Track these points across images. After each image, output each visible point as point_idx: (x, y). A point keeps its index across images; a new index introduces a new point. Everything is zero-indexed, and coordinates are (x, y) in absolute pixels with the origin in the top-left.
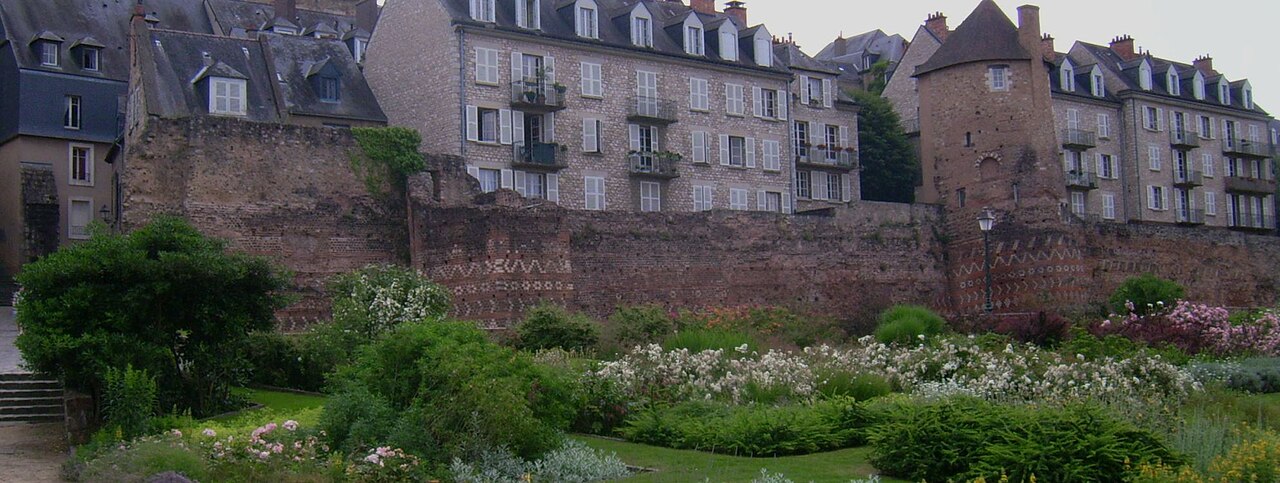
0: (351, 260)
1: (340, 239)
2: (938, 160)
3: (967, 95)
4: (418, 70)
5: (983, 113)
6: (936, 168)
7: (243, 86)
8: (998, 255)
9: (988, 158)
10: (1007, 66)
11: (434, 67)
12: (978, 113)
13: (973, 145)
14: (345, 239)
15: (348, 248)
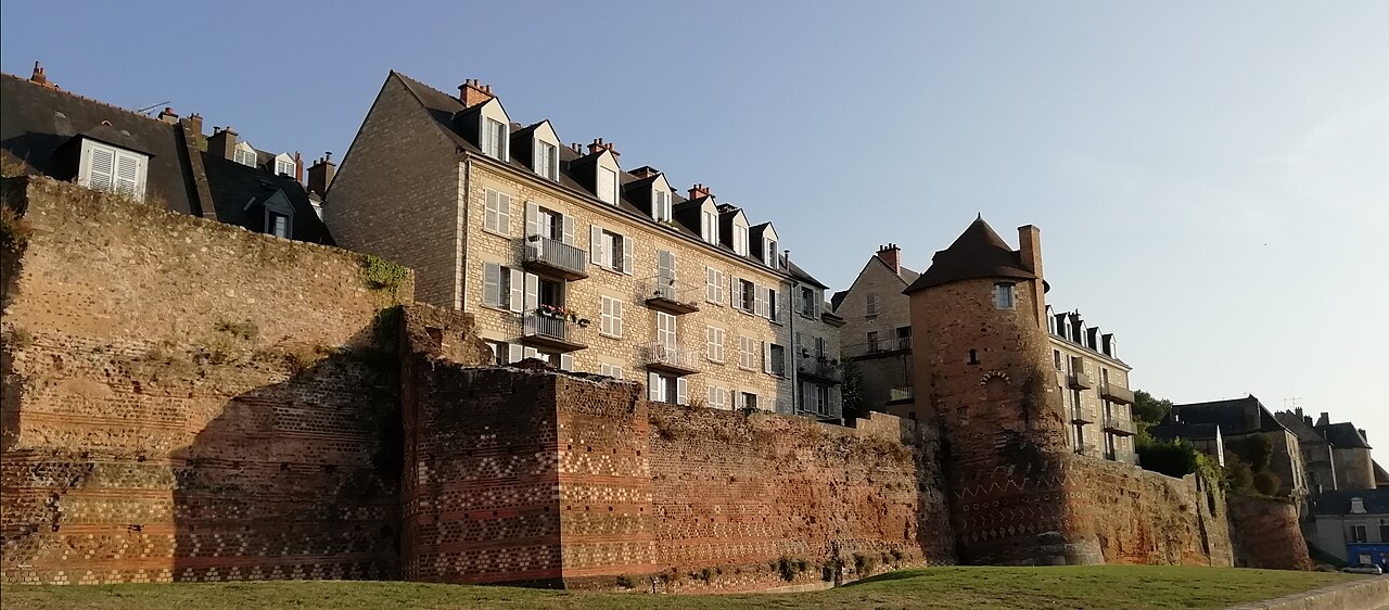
0: (307, 444)
1: (291, 411)
2: (935, 377)
3: (971, 312)
4: (403, 212)
5: (989, 330)
6: (933, 385)
7: (141, 162)
8: (1009, 477)
9: (992, 377)
10: (1014, 285)
11: (427, 208)
12: (984, 330)
13: (979, 363)
14: (300, 412)
15: (304, 425)
